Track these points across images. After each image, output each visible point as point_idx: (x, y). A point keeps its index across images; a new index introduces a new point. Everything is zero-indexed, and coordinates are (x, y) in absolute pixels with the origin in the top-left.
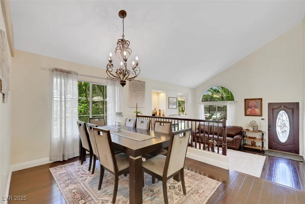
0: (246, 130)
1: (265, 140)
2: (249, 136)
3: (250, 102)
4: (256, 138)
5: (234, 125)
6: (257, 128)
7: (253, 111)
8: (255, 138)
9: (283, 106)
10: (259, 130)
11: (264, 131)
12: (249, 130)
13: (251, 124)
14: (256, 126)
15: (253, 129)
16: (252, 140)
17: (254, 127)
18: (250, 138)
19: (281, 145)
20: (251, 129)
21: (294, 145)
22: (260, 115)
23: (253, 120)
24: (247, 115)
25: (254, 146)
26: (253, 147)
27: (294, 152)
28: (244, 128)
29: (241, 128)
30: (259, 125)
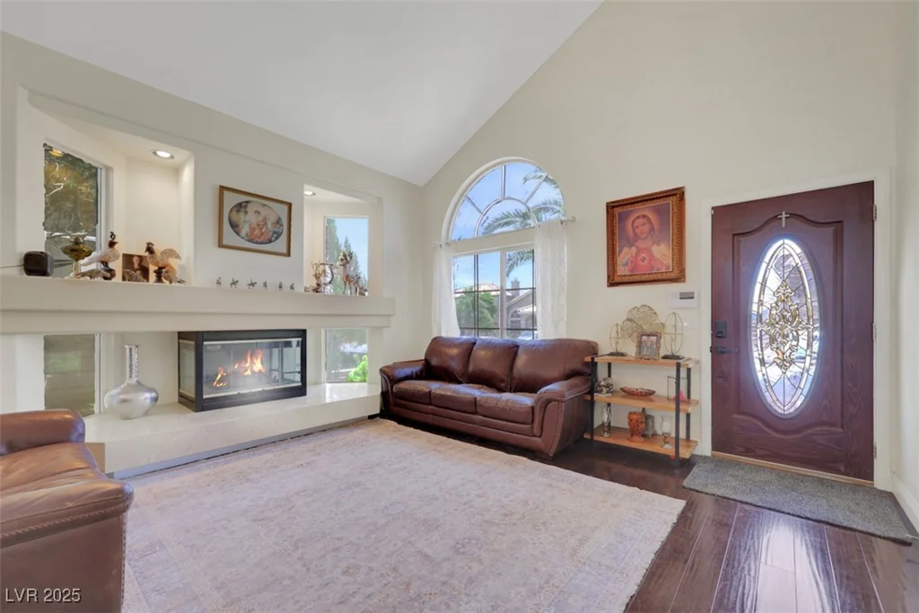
0: (611, 354)
1: (697, 402)
2: (622, 386)
3: (628, 214)
4: (653, 392)
5: (563, 334)
6: (658, 342)
7: (643, 260)
8: (647, 395)
9: (784, 215)
10: (669, 353)
11: (694, 356)
12: (622, 355)
13: (630, 324)
14: (649, 331)
15: (640, 345)
16: (637, 405)
17: (644, 338)
18: (630, 394)
19: (776, 430)
20: (630, 349)
21: (842, 427)
22: (673, 275)
23: (639, 305)
24: (617, 279)
25: (644, 436)
26: (638, 444)
27: (842, 469)
28: (605, 347)
29: (592, 349)
30: (669, 329)
